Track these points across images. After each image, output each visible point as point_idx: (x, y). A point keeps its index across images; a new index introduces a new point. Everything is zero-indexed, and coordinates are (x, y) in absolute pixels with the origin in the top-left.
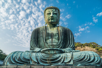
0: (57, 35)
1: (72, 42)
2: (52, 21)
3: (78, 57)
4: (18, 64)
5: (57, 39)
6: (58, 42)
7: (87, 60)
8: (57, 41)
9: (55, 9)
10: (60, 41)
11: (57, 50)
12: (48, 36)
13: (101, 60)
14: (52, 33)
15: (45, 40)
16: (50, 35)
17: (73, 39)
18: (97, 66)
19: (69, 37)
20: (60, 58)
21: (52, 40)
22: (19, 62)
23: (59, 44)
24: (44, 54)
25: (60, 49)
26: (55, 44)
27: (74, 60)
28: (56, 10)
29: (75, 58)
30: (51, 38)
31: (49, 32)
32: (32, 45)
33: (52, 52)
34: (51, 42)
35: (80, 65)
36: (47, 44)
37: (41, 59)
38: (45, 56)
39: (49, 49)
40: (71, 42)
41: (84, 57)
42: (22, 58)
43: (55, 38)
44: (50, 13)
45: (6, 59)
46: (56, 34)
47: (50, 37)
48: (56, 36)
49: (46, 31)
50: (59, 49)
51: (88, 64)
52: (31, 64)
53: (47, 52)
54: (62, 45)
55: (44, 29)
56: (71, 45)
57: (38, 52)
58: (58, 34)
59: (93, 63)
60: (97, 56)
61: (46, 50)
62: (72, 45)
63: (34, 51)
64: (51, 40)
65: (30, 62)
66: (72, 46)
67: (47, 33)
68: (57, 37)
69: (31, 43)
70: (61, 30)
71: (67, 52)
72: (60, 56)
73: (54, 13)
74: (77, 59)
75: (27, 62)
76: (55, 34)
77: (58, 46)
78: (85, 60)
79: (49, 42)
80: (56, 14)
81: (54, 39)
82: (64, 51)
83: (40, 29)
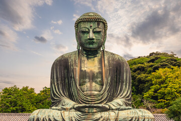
0: (99, 76)
1: (126, 87)
2: (91, 46)
3: (124, 119)
5: (99, 83)
6: (101, 89)
9: (96, 23)
10: (104, 87)
12: (83, 78)
14: (91, 71)
15: (80, 85)
16: (88, 75)
17: (128, 81)
21: (91, 85)
23: (102, 92)
26: (96, 93)
28: (98, 25)
30: (89, 81)
31: (85, 69)
32: (55, 92)
34: (89, 89)
36: (83, 92)
38: (82, 116)
40: (124, 86)
44: (87, 30)
46: (97, 73)
47: (87, 80)
48: (98, 78)
49: (80, 67)
54: (108, 95)
56: (124, 92)
58: (101, 73)
62: (126, 92)
64: (88, 84)
66: (126, 95)
69: (54, 87)
73: (95, 30)
76: (96, 75)
77: (101, 97)
79: (86, 89)
80: (99, 32)
81: (94, 84)
82: (108, 108)
83: (68, 60)
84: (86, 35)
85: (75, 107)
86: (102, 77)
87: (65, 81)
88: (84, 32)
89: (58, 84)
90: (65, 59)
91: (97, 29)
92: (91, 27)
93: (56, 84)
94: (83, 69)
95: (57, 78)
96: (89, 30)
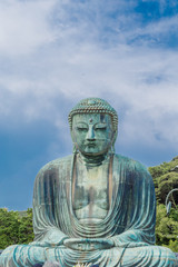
0: (104, 195)
1: (145, 211)
2: (92, 150)
6: (105, 215)
8: (102, 212)
10: (111, 211)
12: (80, 199)
14: (91, 188)
15: (74, 209)
16: (86, 194)
19: (140, 197)
20: (100, 260)
21: (91, 210)
23: (106, 220)
26: (97, 221)
28: (102, 118)
30: (88, 204)
31: (84, 184)
32: (39, 219)
33: (87, 247)
34: (87, 216)
36: (79, 219)
40: (142, 210)
43: (99, 205)
44: (85, 127)
46: (100, 192)
47: (85, 201)
48: (100, 197)
49: (76, 182)
53: (76, 246)
56: (141, 220)
57: (58, 245)
58: (107, 191)
62: (145, 220)
63: (49, 242)
64: (87, 208)
66: (144, 224)
67: (77, 187)
68: (104, 200)
69: (37, 212)
70: (117, 178)
73: (97, 127)
76: (98, 193)
77: (105, 227)
79: (83, 215)
81: (95, 208)
82: (113, 244)
86: (108, 197)
87: (53, 203)
88: (81, 130)
89: (43, 206)
90: (54, 169)
91: (100, 124)
92: (91, 121)
94: (80, 185)
96: (88, 126)
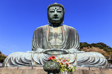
0: (61, 35)
2: (56, 19)
3: (82, 58)
4: (19, 65)
5: (61, 39)
6: (62, 42)
7: (91, 62)
9: (59, 7)
10: (64, 41)
11: (61, 51)
12: (51, 36)
13: (107, 62)
14: (56, 33)
15: (49, 40)
16: (53, 34)
17: (78, 39)
18: (102, 68)
19: (74, 37)
21: (56, 40)
22: (20, 63)
23: (62, 44)
24: (47, 55)
25: (64, 50)
26: (59, 44)
27: (77, 61)
29: (79, 59)
31: (52, 31)
32: (34, 46)
34: (54, 43)
35: (83, 67)
36: (51, 44)
37: (43, 60)
38: (48, 57)
39: (52, 49)
41: (89, 58)
42: (23, 59)
43: (59, 38)
44: (54, 11)
45: (6, 61)
47: (53, 37)
48: (59, 36)
49: (50, 31)
50: (62, 50)
51: (92, 66)
52: (33, 65)
53: (50, 53)
54: (66, 46)
55: (47, 28)
56: (76, 45)
57: (41, 53)
58: (62, 33)
59: (97, 65)
60: (102, 58)
61: (49, 51)
63: (36, 51)
64: (54, 40)
65: (31, 63)
66: (77, 47)
67: (50, 32)
68: (61, 37)
69: (33, 43)
70: (66, 30)
71: (71, 53)
72: (63, 57)
74: (81, 60)
75: (29, 63)
76: (58, 34)
77: (62, 46)
78: (89, 61)
79: (52, 42)
82: (68, 52)
83: (42, 28)
84: (53, 13)
85: (44, 51)
86: (62, 36)
87: (40, 39)
89: (36, 41)
90: (41, 28)
91: (59, 10)
92: (56, 8)
93: (35, 41)
94: (51, 31)
95: (36, 38)
96: (55, 10)
